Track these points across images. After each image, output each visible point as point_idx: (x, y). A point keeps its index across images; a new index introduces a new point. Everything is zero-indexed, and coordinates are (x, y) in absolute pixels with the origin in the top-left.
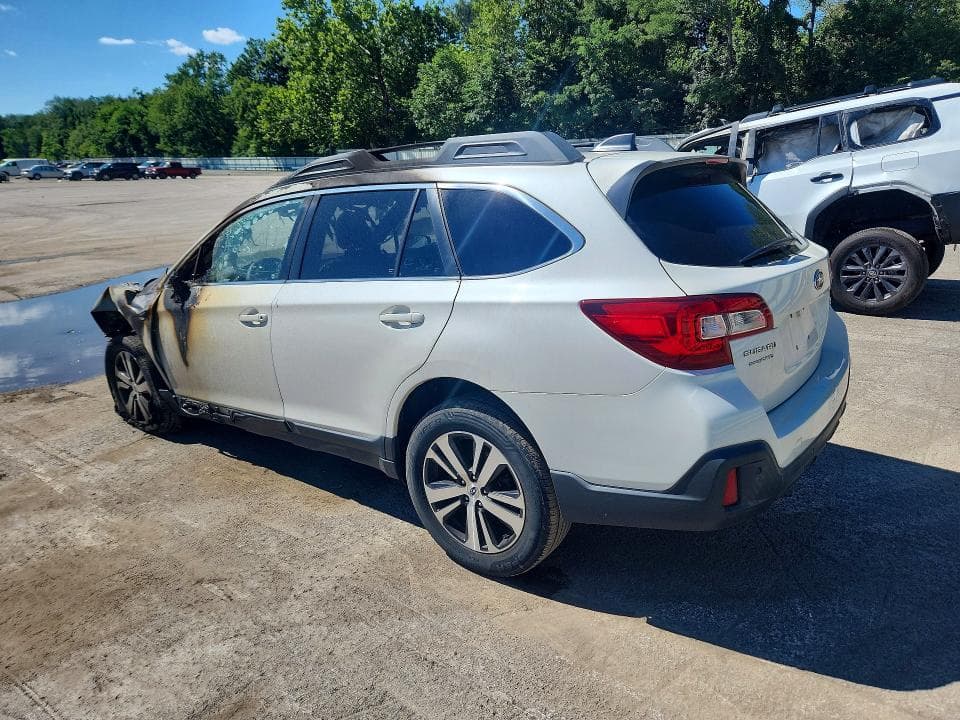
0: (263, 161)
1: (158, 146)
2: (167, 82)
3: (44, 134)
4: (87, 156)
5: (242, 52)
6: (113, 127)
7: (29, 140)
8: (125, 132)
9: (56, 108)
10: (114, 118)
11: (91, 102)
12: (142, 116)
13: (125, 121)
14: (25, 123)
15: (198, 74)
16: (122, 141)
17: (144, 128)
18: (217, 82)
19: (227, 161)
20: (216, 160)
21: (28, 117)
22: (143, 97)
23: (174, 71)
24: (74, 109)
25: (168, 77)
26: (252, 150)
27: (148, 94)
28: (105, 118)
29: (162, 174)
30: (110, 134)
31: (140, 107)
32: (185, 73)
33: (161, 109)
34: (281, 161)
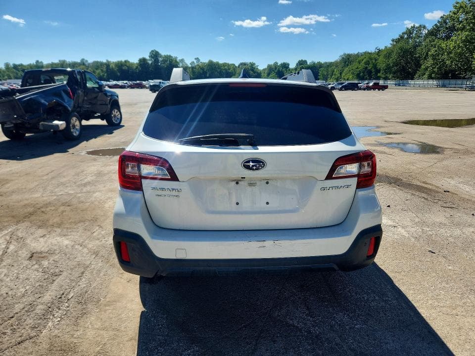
0: (431, 82)
1: (379, 75)
2: (392, 42)
3: (335, 70)
4: (348, 80)
5: (436, 23)
6: (362, 66)
7: (329, 73)
8: (366, 68)
9: (343, 58)
10: (363, 62)
11: (358, 55)
12: (376, 60)
13: (367, 63)
14: (330, 65)
15: (409, 37)
16: (364, 72)
17: (375, 66)
18: (418, 40)
19: (410, 82)
20: (405, 82)
21: (332, 63)
22: (380, 51)
23: (397, 37)
24: (350, 58)
25: (393, 40)
26: (426, 76)
27: (382, 49)
28: (359, 62)
29: (368, 88)
30: (359, 69)
31: (376, 56)
32: (402, 37)
33: (385, 56)
34: (441, 82)
